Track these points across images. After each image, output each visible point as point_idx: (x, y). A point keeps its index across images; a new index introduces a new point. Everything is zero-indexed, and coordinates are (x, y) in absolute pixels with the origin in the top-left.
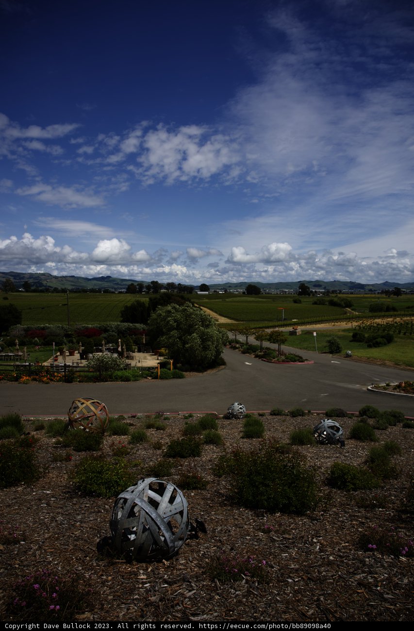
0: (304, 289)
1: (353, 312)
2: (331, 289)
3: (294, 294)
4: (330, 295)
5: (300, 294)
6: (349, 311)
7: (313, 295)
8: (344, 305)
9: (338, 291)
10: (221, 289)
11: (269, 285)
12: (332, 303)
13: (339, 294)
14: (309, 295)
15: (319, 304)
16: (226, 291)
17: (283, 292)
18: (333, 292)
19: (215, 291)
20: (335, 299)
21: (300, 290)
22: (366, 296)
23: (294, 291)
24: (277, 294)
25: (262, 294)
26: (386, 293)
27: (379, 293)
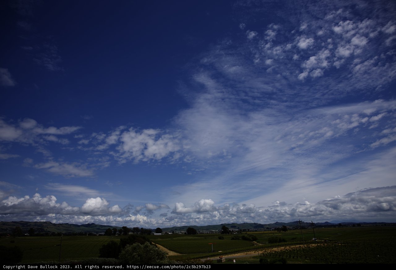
0: (225, 229)
1: (258, 243)
2: (243, 229)
3: (219, 233)
4: (242, 232)
5: (223, 233)
6: (255, 243)
7: (231, 233)
8: (252, 240)
9: (247, 230)
10: (170, 231)
11: (202, 228)
12: (244, 238)
13: (248, 232)
14: (229, 233)
15: (235, 239)
16: (173, 232)
17: (211, 232)
18: (244, 230)
19: (166, 233)
20: (246, 236)
21: (223, 230)
22: (265, 232)
23: (218, 231)
24: (208, 233)
25: (198, 234)
26: (278, 229)
27: (273, 230)
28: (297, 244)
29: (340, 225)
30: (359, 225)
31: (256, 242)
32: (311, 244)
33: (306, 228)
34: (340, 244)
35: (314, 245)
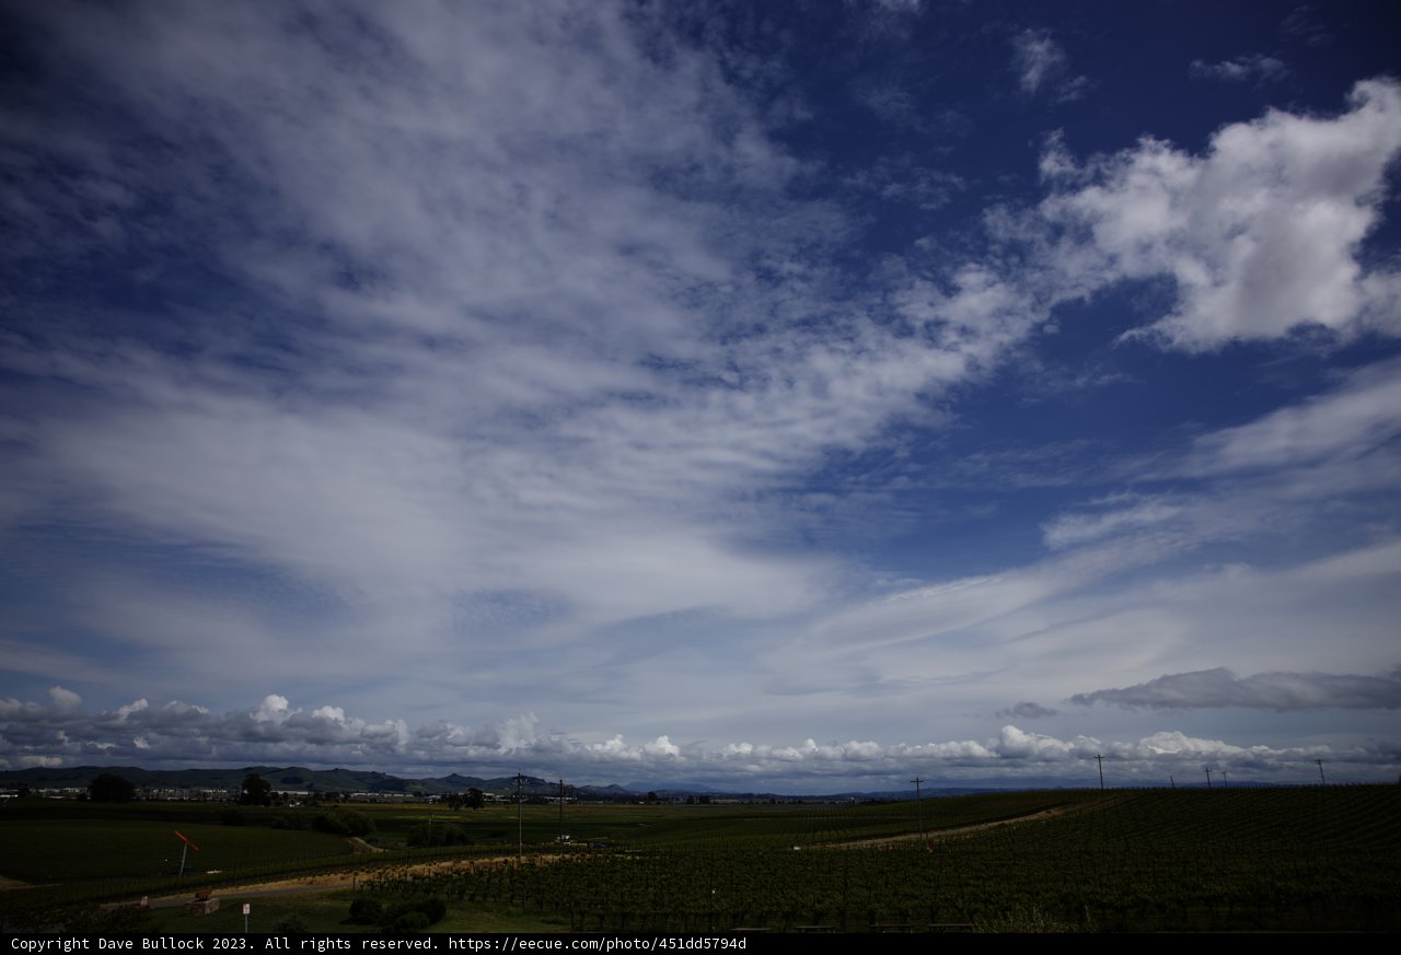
0: (256, 785)
1: (369, 846)
2: (327, 790)
3: (227, 800)
4: (321, 804)
5: (243, 800)
6: (359, 844)
7: (277, 804)
8: (349, 830)
9: (342, 796)
11: (165, 777)
12: (322, 825)
13: (344, 801)
14: (267, 804)
15: (287, 828)
17: (198, 794)
18: (329, 797)
20: (331, 815)
21: (246, 792)
22: (406, 806)
23: (229, 792)
24: (182, 800)
25: (138, 799)
26: (451, 800)
27: (434, 800)
28: (499, 853)
29: (651, 797)
30: (705, 799)
31: (362, 841)
32: (543, 854)
33: (546, 802)
34: (629, 858)
35: (550, 857)
